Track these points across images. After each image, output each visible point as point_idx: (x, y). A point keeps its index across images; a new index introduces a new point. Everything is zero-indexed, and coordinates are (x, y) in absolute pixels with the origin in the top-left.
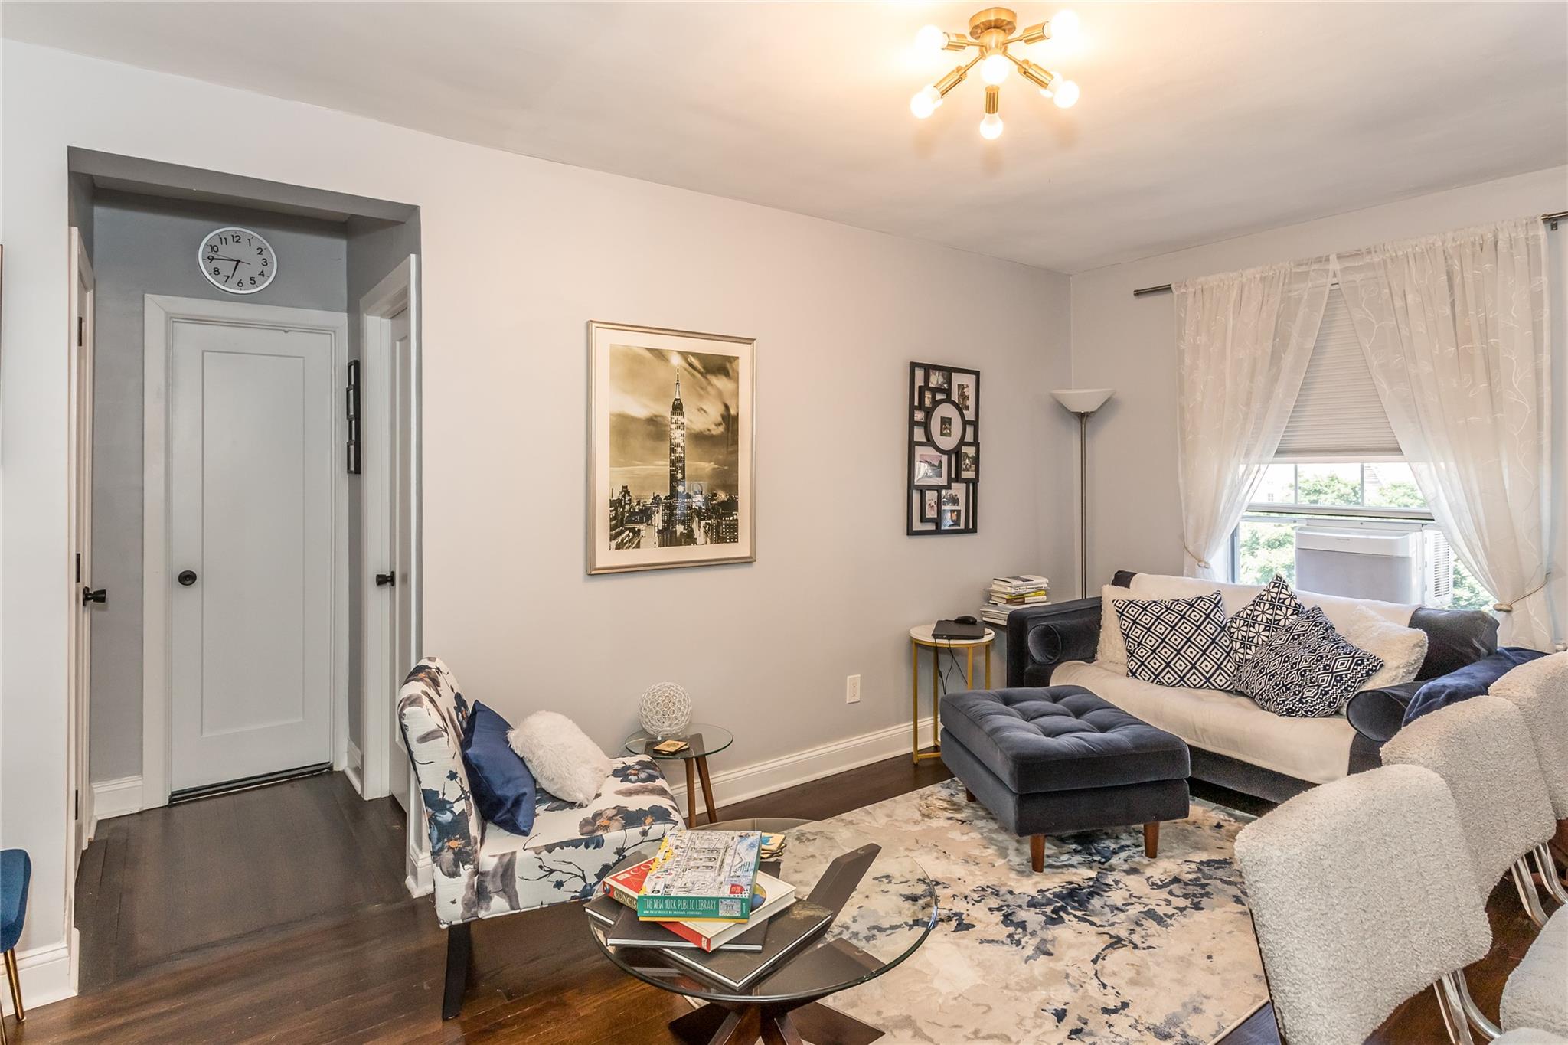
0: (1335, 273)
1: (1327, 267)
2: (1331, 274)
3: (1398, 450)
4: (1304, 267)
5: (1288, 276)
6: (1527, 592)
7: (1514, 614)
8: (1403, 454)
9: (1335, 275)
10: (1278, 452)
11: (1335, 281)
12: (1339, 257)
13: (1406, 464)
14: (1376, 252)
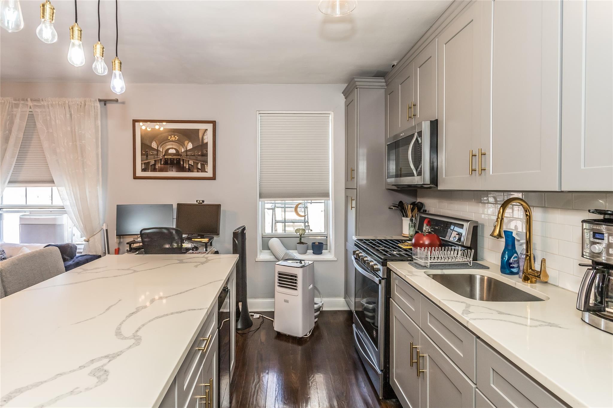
0: (30, 107)
1: (27, 103)
2: (29, 107)
3: (53, 182)
4: (17, 101)
5: (11, 104)
6: (95, 234)
7: (89, 242)
8: (54, 184)
9: (30, 108)
10: (10, 182)
11: (31, 110)
12: (31, 100)
13: (56, 187)
14: (45, 101)
